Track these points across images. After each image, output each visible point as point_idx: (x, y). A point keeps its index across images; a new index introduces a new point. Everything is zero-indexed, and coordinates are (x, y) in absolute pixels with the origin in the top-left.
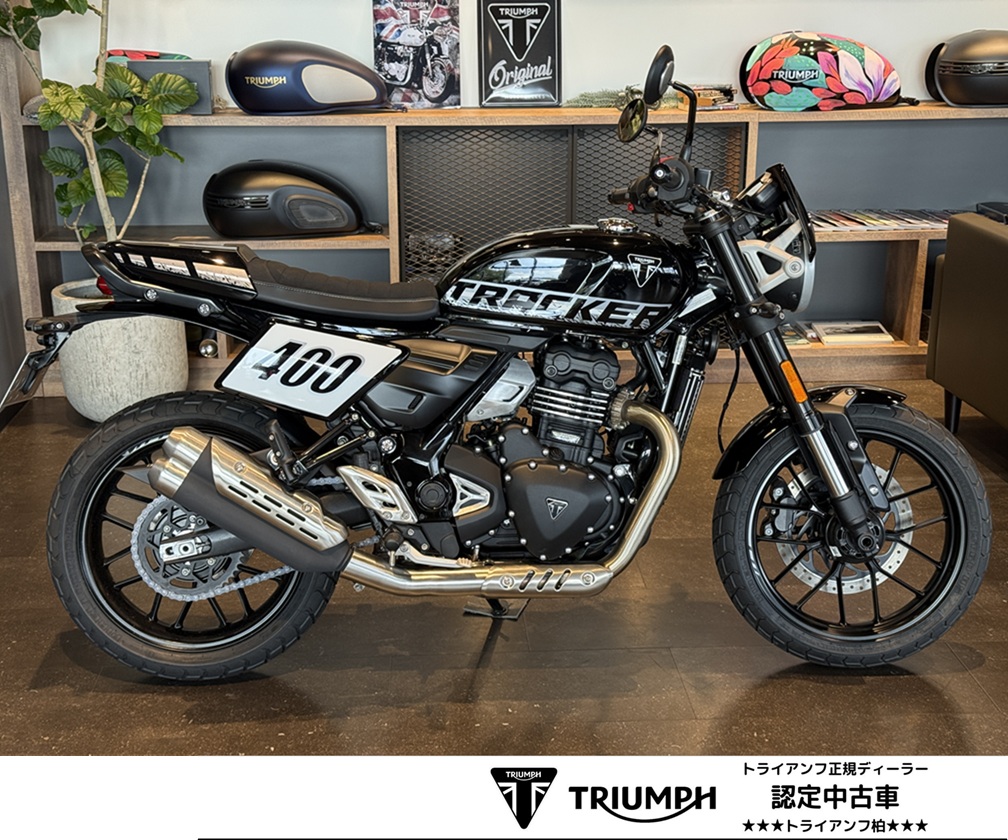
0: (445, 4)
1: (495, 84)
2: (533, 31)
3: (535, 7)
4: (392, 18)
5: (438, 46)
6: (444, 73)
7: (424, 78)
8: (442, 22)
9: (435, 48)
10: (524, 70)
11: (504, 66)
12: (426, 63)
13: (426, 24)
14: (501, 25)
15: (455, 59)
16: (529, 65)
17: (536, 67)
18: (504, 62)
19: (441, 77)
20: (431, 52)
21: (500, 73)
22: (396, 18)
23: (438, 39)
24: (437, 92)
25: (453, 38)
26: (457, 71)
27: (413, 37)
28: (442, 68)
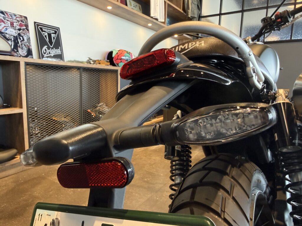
0: (23, 22)
1: (45, 53)
2: (54, 38)
3: (53, 30)
4: (3, 23)
5: (22, 37)
6: (26, 47)
7: (19, 48)
8: (23, 29)
9: (21, 38)
10: (52, 50)
11: (47, 47)
12: (18, 43)
13: (17, 28)
14: (44, 34)
15: (29, 43)
16: (54, 49)
17: (56, 50)
18: (46, 46)
19: (25, 49)
20: (20, 39)
21: (46, 50)
22: (4, 23)
23: (22, 35)
24: (24, 54)
25: (28, 36)
26: (30, 47)
27: (12, 32)
28: (25, 45)
